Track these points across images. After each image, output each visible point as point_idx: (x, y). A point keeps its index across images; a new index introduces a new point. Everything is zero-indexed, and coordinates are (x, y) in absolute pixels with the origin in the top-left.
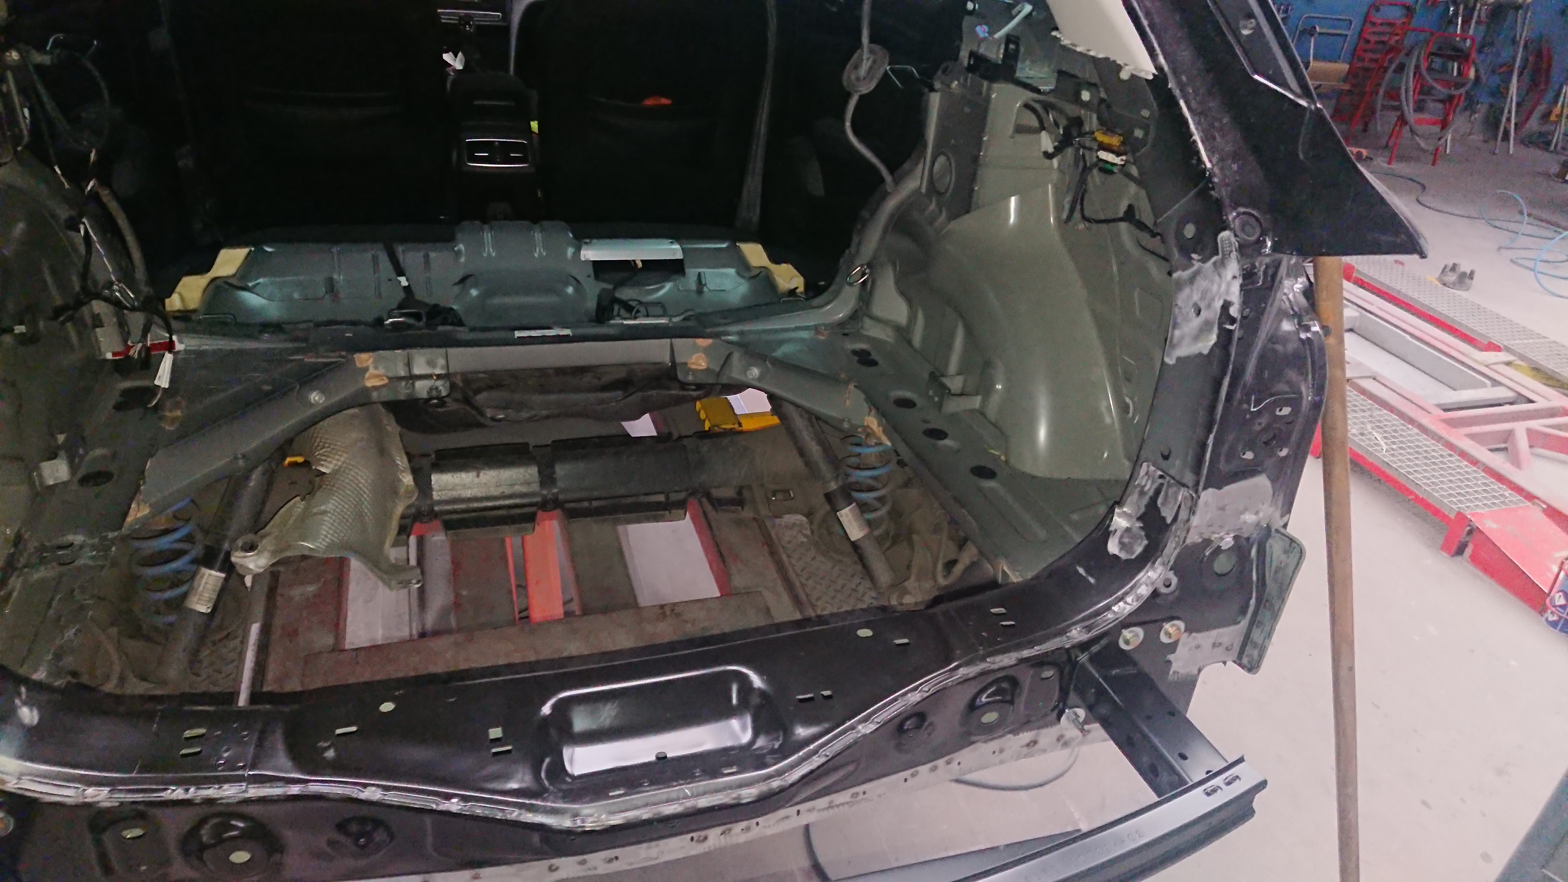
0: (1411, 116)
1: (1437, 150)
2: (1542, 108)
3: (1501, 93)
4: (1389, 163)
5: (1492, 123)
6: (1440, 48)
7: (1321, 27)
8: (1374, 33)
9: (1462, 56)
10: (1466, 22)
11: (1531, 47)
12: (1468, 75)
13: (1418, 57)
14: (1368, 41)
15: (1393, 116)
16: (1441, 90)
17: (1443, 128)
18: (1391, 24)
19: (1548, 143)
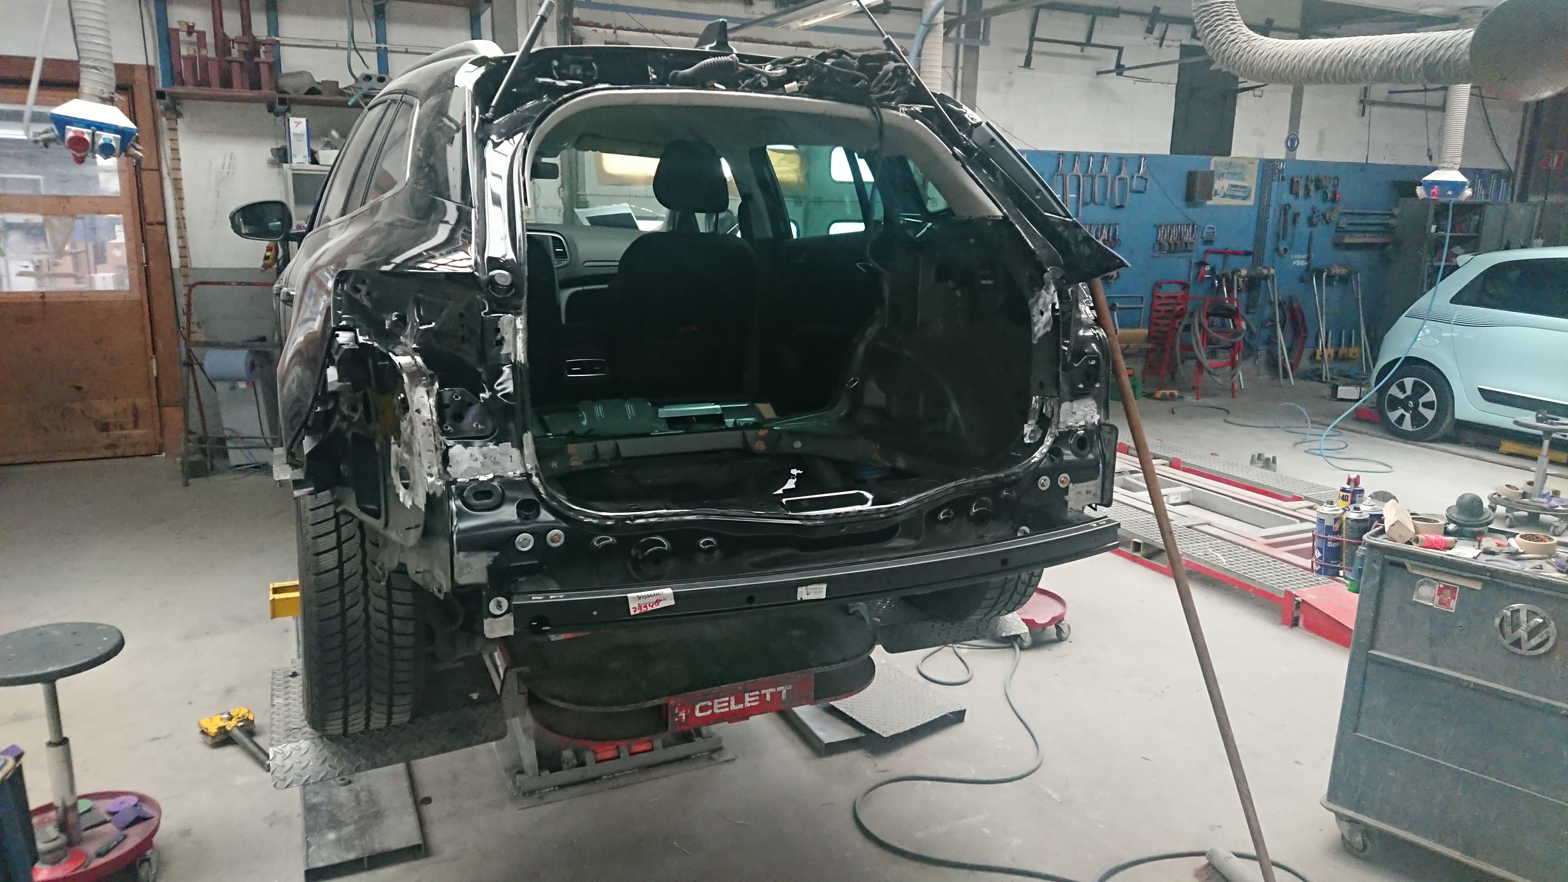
0: (1206, 362)
1: (1233, 385)
2: (1307, 352)
3: (1272, 341)
4: (1198, 399)
5: (1273, 364)
6: (1215, 309)
7: (1120, 304)
8: (1161, 305)
9: (1233, 314)
10: (1230, 291)
11: (1285, 307)
12: (1240, 327)
13: (1199, 317)
14: (1159, 311)
15: (1193, 363)
16: (1226, 340)
17: (1233, 368)
18: (1175, 297)
19: (1320, 376)
